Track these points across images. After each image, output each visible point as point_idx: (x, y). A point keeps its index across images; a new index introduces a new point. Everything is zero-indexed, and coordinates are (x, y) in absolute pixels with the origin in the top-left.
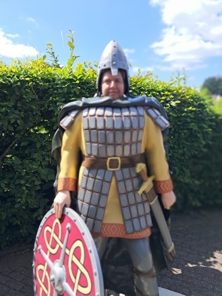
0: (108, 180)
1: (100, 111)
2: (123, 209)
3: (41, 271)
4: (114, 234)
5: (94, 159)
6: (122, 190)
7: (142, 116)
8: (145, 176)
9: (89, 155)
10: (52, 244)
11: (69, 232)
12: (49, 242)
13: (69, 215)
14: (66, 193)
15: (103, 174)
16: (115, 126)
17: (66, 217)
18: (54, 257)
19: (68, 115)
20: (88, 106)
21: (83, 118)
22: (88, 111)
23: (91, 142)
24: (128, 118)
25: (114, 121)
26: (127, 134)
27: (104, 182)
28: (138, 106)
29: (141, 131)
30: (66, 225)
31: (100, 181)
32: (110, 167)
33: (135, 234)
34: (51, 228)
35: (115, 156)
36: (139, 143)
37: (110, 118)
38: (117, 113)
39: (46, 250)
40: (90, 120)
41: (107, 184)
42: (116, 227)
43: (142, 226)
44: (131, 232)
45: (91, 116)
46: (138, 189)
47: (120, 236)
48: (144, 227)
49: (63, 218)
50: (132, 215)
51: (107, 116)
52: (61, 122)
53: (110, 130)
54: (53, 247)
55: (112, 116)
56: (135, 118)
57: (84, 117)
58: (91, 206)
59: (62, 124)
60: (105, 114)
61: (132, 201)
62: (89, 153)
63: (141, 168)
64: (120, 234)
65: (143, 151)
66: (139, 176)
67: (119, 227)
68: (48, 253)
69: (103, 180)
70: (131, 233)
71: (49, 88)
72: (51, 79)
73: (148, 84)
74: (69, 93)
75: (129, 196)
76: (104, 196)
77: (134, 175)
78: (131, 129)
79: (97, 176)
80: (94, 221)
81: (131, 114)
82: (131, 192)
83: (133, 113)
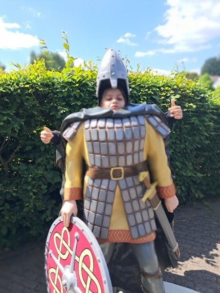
0: (112, 190)
1: (101, 123)
2: (128, 216)
3: (53, 274)
4: (120, 240)
5: (98, 169)
6: (126, 198)
7: (143, 125)
8: (148, 184)
9: (92, 165)
10: (62, 250)
11: (78, 241)
12: (59, 248)
13: (76, 225)
14: (72, 203)
15: (107, 184)
16: (117, 137)
17: (74, 226)
18: (65, 262)
19: (71, 127)
20: (89, 118)
21: (85, 130)
22: (90, 123)
23: (93, 153)
24: (129, 128)
25: (115, 132)
26: (129, 145)
27: (109, 192)
28: (138, 115)
29: (143, 140)
30: (74, 233)
31: (104, 191)
32: (114, 177)
33: (141, 239)
34: (61, 235)
35: (118, 166)
36: (141, 152)
37: (112, 130)
38: (118, 123)
39: (57, 255)
40: (91, 132)
41: (112, 193)
42: (122, 233)
44: (137, 237)
45: (93, 128)
46: (141, 196)
47: (126, 241)
48: (149, 232)
49: (71, 226)
50: (137, 221)
51: (109, 128)
52: (64, 133)
53: (112, 141)
54: (63, 253)
55: (113, 128)
56: (136, 128)
57: (86, 129)
58: (97, 214)
59: (65, 135)
60: (107, 126)
61: (136, 208)
62: (93, 163)
63: (143, 177)
64: (126, 240)
65: (145, 159)
66: (142, 184)
67: (125, 233)
68: (59, 258)
69: (108, 190)
70: (136, 239)
71: (49, 93)
72: (50, 83)
73: (147, 80)
74: (69, 96)
75: (133, 203)
76: (108, 205)
77: (137, 183)
78: (133, 140)
79: (102, 186)
80: (101, 229)
81: (132, 124)
82: (135, 199)
83: (134, 123)
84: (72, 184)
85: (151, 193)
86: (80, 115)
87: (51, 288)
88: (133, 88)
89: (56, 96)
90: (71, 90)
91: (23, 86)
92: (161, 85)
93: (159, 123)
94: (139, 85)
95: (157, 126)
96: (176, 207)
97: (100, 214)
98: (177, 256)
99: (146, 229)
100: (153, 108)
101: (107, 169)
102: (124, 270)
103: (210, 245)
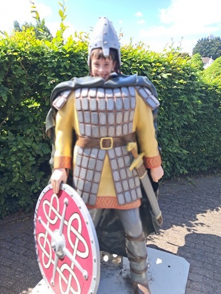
0: (101, 158)
1: (92, 93)
2: (115, 183)
3: (42, 238)
4: (107, 205)
5: (88, 139)
6: (114, 167)
7: (133, 97)
8: (135, 154)
9: (82, 135)
10: (51, 216)
11: (67, 206)
12: (48, 214)
13: (66, 191)
14: (62, 171)
15: (97, 153)
16: (108, 107)
17: (63, 192)
18: (54, 227)
19: (61, 96)
20: (80, 87)
21: (75, 99)
22: (81, 92)
23: (84, 122)
24: (120, 99)
25: (106, 102)
26: (120, 115)
27: (98, 161)
28: (129, 86)
29: (132, 111)
30: (63, 199)
31: (94, 160)
32: (103, 147)
33: (127, 205)
34: (50, 202)
35: (107, 136)
36: (131, 123)
37: (102, 99)
39: (46, 221)
40: (82, 101)
41: (101, 162)
42: (109, 200)
43: (133, 198)
44: (123, 203)
45: (83, 97)
46: (129, 165)
47: (113, 207)
48: (135, 199)
49: (60, 193)
50: (124, 189)
51: (100, 98)
52: (54, 102)
53: (102, 111)
54: (52, 219)
55: (104, 98)
56: (127, 99)
57: (77, 98)
58: (86, 182)
59: (55, 104)
60: (98, 96)
61: (124, 176)
62: (83, 133)
63: (132, 147)
65: (134, 130)
66: (130, 154)
68: (48, 224)
69: (97, 159)
70: (123, 205)
71: (38, 63)
72: (40, 53)
73: (139, 55)
74: (59, 67)
75: (121, 172)
76: (98, 173)
77: (125, 153)
78: (123, 110)
79: (91, 155)
80: (89, 195)
82: (122, 168)
83: (124, 94)
84: (62, 153)
85: (138, 162)
86: (71, 84)
87: (40, 251)
88: (125, 62)
89: (45, 66)
90: (61, 60)
91: (11, 53)
92: (152, 61)
93: (148, 95)
94: (130, 59)
95: (147, 98)
96: (161, 177)
97: (89, 181)
98: (160, 223)
100: (145, 80)
101: (97, 138)
102: (110, 236)
103: (191, 216)
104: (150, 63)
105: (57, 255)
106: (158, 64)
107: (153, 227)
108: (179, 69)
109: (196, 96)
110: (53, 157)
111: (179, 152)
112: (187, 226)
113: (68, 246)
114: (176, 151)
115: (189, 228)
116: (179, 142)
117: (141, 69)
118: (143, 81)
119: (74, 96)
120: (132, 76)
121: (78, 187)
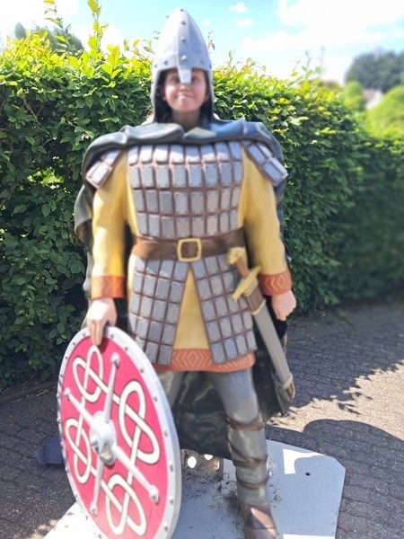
0: (180, 278)
1: (161, 154)
2: (207, 324)
3: (73, 428)
4: (193, 365)
5: (155, 242)
6: (205, 294)
7: (238, 160)
8: (243, 268)
9: (144, 235)
10: (88, 387)
11: (118, 367)
12: (82, 384)
13: (116, 340)
14: (107, 303)
15: (171, 268)
16: (190, 182)
17: (110, 343)
18: (93, 407)
19: (101, 161)
20: (137, 144)
21: (129, 167)
22: (139, 153)
23: (146, 211)
24: (212, 165)
25: (187, 172)
26: (213, 197)
27: (174, 283)
28: (231, 140)
29: (237, 189)
30: (111, 355)
31: (166, 281)
32: (184, 256)
33: (229, 364)
34: (85, 360)
35: (191, 237)
36: (234, 211)
37: (180, 167)
38: (192, 155)
39: (79, 396)
40: (142, 170)
41: (179, 284)
42: (196, 355)
43: (240, 351)
44: (222, 361)
45: (144, 163)
46: (231, 290)
47: (204, 368)
48: (243, 353)
49: (105, 344)
50: (223, 334)
51: (175, 164)
52: (89, 173)
53: (180, 189)
54: (91, 392)
55: (183, 163)
56: (226, 165)
57: (132, 165)
58: (153, 322)
60: (171, 161)
61: (222, 311)
62: (144, 231)
63: (236, 255)
64: (204, 366)
65: (240, 224)
66: (233, 269)
67: (201, 355)
68: (83, 401)
69: (172, 279)
70: (222, 364)
71: (58, 99)
72: (60, 80)
73: (247, 84)
74: (97, 107)
75: (217, 303)
76: (173, 305)
77: (225, 267)
78: (220, 187)
79: (161, 272)
80: (159, 347)
81: (219, 157)
82: (219, 296)
83: (222, 155)
84: (106, 269)
85: (249, 284)
86: (120, 138)
87: (70, 452)
88: (220, 98)
89: (70, 106)
90: (100, 95)
91: (4, 82)
92: (271, 94)
93: (266, 158)
94: (231, 92)
95: (264, 163)
96: (291, 310)
97: (157, 321)
98: (290, 396)
99: (239, 348)
100: (259, 130)
101: (170, 241)
102: (198, 421)
103: (346, 381)
104: (268, 99)
105: (102, 459)
106: (282, 100)
107: (277, 404)
108: (321, 108)
109: (353, 159)
110: (90, 276)
111: (323, 264)
112: (339, 399)
113: (122, 442)
114: (316, 262)
115: (343, 403)
116: (323, 245)
117: (251, 110)
118: (257, 132)
119: (127, 160)
120: (234, 123)
121: (138, 332)
